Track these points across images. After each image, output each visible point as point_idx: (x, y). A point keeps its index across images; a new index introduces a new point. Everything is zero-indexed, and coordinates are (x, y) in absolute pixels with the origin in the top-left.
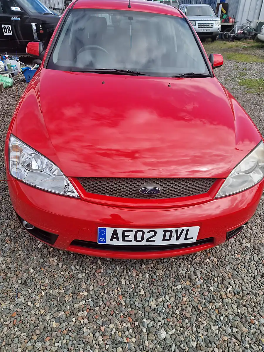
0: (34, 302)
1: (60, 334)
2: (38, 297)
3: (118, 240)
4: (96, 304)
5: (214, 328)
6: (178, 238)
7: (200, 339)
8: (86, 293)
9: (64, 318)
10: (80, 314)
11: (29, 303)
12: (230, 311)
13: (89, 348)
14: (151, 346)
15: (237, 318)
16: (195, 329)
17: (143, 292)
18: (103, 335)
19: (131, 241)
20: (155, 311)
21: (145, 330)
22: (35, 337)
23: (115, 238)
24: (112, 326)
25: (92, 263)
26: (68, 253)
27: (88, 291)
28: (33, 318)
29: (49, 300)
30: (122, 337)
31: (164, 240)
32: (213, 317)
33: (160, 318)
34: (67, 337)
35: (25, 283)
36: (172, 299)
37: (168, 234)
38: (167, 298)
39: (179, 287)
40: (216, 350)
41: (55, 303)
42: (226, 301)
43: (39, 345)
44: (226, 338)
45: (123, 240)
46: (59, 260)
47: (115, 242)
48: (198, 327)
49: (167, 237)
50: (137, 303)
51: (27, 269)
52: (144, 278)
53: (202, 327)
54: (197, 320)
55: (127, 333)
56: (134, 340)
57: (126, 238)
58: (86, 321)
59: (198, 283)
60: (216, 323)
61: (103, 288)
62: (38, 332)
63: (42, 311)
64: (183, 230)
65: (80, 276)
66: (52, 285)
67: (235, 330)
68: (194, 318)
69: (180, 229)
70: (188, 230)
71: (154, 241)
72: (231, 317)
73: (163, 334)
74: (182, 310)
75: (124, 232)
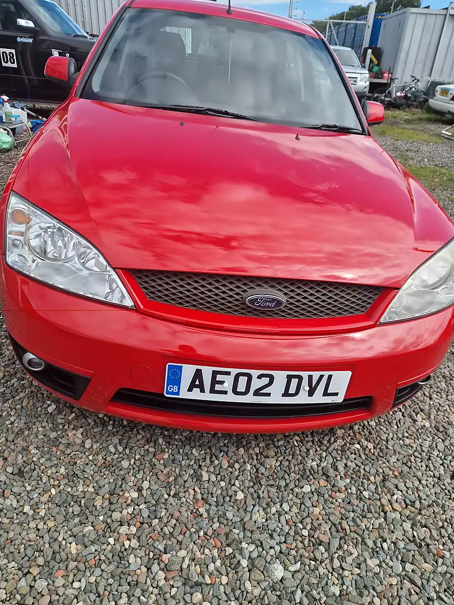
0: (35, 507)
1: (84, 565)
2: (45, 498)
3: (202, 391)
4: (154, 514)
5: (372, 563)
6: (311, 393)
7: (347, 582)
8: (135, 495)
9: (93, 536)
10: (124, 530)
11: (27, 509)
12: (399, 534)
13: (138, 592)
14: (257, 592)
15: (412, 546)
16: (337, 564)
17: (240, 496)
18: (166, 569)
19: (225, 393)
20: (263, 529)
21: (244, 563)
22: (35, 571)
23: (197, 386)
24: (182, 553)
25: (148, 442)
26: (104, 424)
27: (140, 490)
28: (32, 536)
29: (65, 504)
30: (202, 574)
31: (286, 394)
32: (370, 543)
33: (273, 543)
34: (98, 572)
35: (21, 473)
36: (295, 510)
37: (294, 382)
38: (286, 507)
39: (307, 489)
40: (377, 600)
41: (77, 509)
42: (392, 515)
43: (41, 584)
44: (394, 581)
45: (213, 391)
46: (85, 435)
47: (196, 395)
48: (342, 559)
49: (292, 390)
50: (229, 515)
51: (25, 449)
52: (242, 471)
53: (349, 560)
54: (340, 547)
55: (212, 567)
56: (224, 579)
57: (218, 387)
58: (134, 543)
59: (341, 484)
60: (375, 553)
61: (168, 486)
62: (41, 561)
63: (51, 524)
64: (322, 377)
65: (125, 464)
66: (72, 478)
67: (409, 567)
68: (336, 543)
69: (316, 375)
70: (330, 377)
71: (269, 395)
72: (401, 545)
73: (278, 572)
74: (314, 529)
75: (215, 374)
